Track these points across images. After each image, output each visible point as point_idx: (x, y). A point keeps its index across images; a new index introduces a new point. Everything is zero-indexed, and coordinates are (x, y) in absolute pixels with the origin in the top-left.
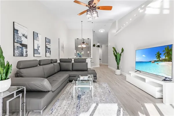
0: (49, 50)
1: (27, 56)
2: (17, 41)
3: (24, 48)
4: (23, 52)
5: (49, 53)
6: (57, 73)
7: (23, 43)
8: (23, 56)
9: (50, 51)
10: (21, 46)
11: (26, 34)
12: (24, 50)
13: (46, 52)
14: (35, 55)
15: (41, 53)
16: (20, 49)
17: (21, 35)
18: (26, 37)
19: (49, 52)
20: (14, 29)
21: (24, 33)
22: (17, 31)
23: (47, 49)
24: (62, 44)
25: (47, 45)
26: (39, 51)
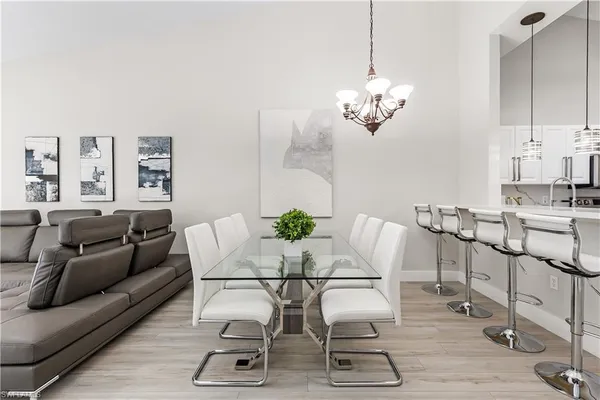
0: (162, 177)
1: (58, 201)
2: (33, 171)
3: (48, 183)
4: (45, 193)
5: (160, 189)
7: (44, 174)
8: (44, 199)
9: (167, 181)
10: (40, 181)
11: (53, 153)
12: (50, 187)
13: (141, 186)
14: (85, 198)
15: (107, 192)
16: (39, 187)
17: (42, 158)
18: (54, 159)
19: (160, 184)
20: (26, 151)
22: (32, 151)
23: (144, 175)
24: (301, 129)
25: (143, 164)
26: (100, 185)
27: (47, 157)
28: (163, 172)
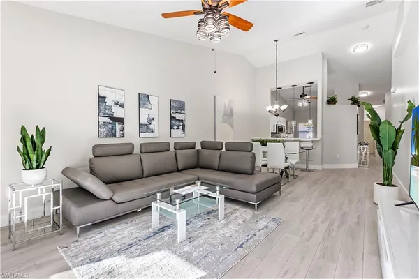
0: (181, 124)
1: (123, 137)
2: (105, 114)
3: (117, 123)
4: (115, 131)
5: (180, 130)
6: (182, 170)
7: (114, 116)
8: (115, 136)
9: (184, 126)
10: (111, 121)
11: (121, 101)
12: (118, 127)
13: (172, 128)
14: (142, 135)
15: (156, 131)
16: (110, 126)
17: (112, 104)
18: (122, 106)
19: (181, 127)
20: (99, 97)
21: (117, 100)
22: (105, 98)
23: (173, 122)
24: (227, 106)
25: (173, 115)
26: (151, 127)
27: (116, 103)
28: (182, 121)
